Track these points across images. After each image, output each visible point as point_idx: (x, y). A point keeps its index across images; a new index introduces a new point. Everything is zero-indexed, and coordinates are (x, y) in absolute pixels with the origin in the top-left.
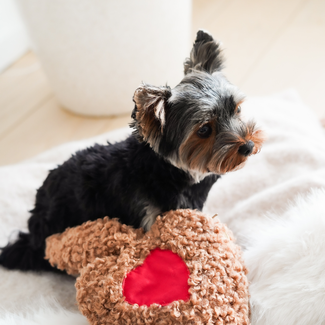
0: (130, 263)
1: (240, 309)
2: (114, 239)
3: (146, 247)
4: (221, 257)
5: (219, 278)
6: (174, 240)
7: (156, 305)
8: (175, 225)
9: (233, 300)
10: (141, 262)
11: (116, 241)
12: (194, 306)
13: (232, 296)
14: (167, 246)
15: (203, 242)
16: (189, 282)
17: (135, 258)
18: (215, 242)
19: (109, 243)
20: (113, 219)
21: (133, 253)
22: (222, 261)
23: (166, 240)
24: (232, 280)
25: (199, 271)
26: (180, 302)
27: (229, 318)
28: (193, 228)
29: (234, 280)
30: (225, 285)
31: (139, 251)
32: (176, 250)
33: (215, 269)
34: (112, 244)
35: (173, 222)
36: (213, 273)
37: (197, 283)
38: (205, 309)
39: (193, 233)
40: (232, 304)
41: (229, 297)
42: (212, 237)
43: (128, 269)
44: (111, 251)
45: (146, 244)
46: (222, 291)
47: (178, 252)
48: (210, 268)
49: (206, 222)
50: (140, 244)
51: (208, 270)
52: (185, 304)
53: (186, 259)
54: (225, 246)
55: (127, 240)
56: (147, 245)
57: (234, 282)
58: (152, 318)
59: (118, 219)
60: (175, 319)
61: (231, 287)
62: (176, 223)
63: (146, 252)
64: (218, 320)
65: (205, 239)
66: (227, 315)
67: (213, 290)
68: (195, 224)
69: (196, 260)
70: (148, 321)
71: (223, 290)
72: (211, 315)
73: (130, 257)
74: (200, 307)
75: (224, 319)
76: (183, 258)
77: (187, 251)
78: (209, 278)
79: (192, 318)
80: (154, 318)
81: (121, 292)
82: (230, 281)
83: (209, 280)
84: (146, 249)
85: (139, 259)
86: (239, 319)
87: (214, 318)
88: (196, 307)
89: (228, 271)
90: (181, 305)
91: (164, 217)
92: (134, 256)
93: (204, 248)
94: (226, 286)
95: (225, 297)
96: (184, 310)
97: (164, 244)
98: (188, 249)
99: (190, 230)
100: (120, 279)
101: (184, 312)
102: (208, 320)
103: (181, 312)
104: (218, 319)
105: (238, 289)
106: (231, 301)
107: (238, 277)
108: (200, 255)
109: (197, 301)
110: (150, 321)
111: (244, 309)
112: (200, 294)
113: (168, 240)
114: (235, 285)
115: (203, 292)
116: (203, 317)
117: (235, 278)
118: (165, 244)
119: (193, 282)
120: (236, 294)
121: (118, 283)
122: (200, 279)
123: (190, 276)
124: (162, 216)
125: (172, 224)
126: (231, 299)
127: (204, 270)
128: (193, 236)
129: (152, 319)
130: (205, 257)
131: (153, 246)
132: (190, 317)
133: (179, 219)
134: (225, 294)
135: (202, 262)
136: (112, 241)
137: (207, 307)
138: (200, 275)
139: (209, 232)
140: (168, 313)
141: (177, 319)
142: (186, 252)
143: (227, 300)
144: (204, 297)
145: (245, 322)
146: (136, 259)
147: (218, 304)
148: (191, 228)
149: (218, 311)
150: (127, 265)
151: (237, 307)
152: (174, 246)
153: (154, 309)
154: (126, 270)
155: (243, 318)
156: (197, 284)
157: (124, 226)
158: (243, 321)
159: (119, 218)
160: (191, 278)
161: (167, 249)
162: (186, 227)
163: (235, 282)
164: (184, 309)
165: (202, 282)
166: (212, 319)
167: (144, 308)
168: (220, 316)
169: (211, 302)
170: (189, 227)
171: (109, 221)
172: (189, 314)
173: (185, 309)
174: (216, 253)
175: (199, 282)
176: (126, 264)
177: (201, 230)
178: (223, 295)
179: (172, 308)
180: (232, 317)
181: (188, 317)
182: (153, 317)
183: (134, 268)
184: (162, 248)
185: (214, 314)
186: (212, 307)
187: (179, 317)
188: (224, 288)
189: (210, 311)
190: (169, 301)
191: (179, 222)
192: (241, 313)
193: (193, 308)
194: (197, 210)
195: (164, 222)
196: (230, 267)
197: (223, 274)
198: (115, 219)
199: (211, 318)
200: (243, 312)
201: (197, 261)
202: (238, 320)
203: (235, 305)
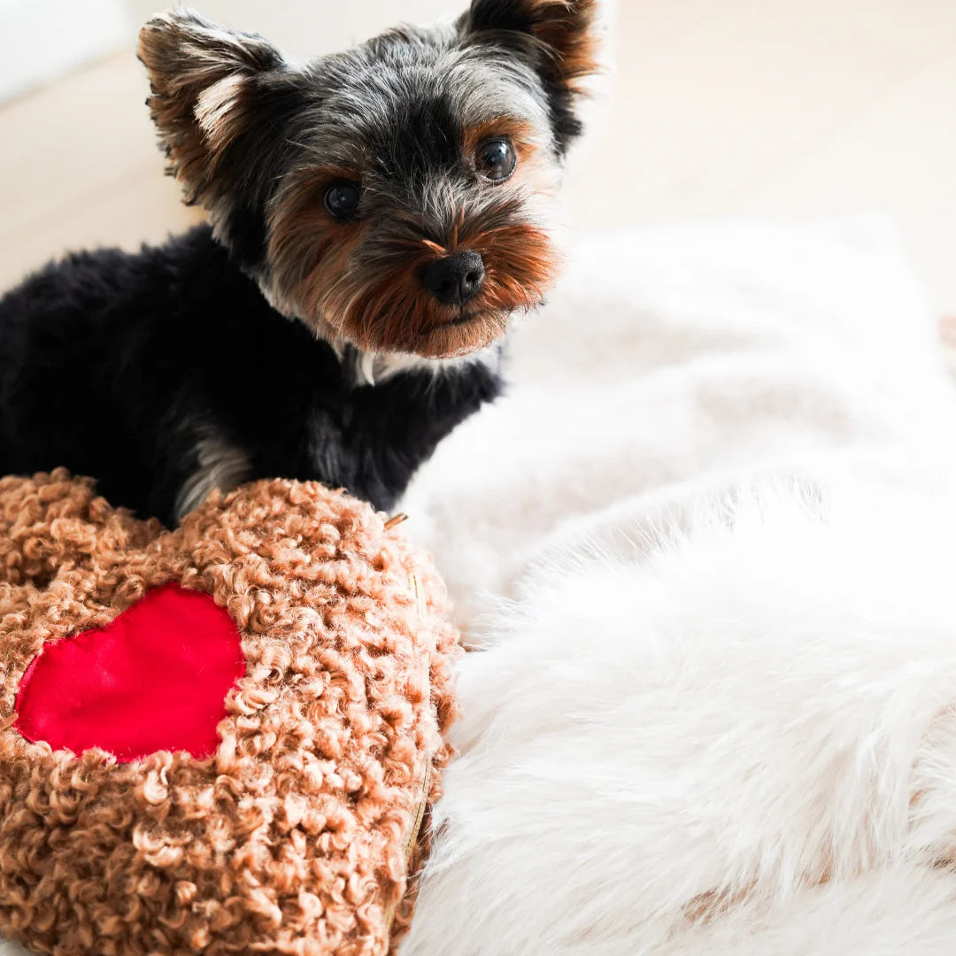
0: (70, 612)
1: (379, 823)
2: (46, 535)
3: (139, 573)
4: (363, 642)
5: (333, 706)
6: (230, 563)
7: (100, 753)
8: (251, 521)
9: (362, 788)
10: (106, 615)
11: (52, 540)
12: (220, 779)
13: (362, 773)
14: (202, 580)
15: (321, 587)
16: (228, 701)
17: (90, 603)
18: (360, 593)
19: (30, 544)
20: (77, 477)
21: (89, 585)
22: (364, 655)
23: (205, 560)
24: (380, 720)
25: (274, 673)
26: (177, 758)
27: (331, 844)
28: (304, 537)
29: (385, 722)
30: (348, 732)
31: (112, 581)
32: (223, 597)
33: (328, 676)
34: (40, 550)
35: (248, 512)
36: (316, 686)
37: (250, 706)
38: (253, 793)
39: (300, 554)
40: (355, 798)
41: (350, 773)
42: (356, 577)
43: (56, 630)
44: (30, 572)
45: (143, 565)
46: (329, 749)
47: (228, 603)
48: (313, 671)
49: (354, 529)
50: (124, 563)
51: (305, 673)
52: (190, 767)
53: (249, 630)
54: (393, 612)
55: (89, 544)
56: (144, 568)
57: (382, 731)
58: (78, 795)
59: (93, 480)
60: (144, 809)
61: (367, 742)
62: (257, 517)
63: (132, 589)
64: (287, 839)
65: (331, 577)
66: (323, 831)
67: (298, 738)
68: (316, 529)
69: (276, 638)
70: (59, 801)
71: (335, 747)
72: (269, 818)
73: (76, 596)
74: (237, 786)
75: (311, 840)
76: (238, 624)
77: (258, 603)
78: (301, 701)
79: (200, 815)
80: (84, 794)
81: (13, 697)
82: (369, 721)
83: (297, 707)
84: (133, 579)
85: (102, 607)
86: (365, 852)
87: (274, 829)
88: (226, 782)
89: (374, 693)
90: (179, 767)
91: (231, 496)
92: (89, 596)
93: (318, 606)
94: (352, 737)
95: (336, 772)
96: (181, 786)
97: (194, 571)
98: (264, 597)
99: (293, 543)
100: (19, 656)
101: (178, 789)
102: (250, 832)
103: (168, 790)
104: (289, 835)
105: (390, 754)
106: (354, 787)
107: (402, 715)
108: (294, 622)
109: (233, 764)
110: (67, 802)
111: (395, 826)
112: (252, 742)
113: (211, 563)
114: (385, 739)
115: (262, 739)
116: (239, 820)
117: (390, 719)
118: (199, 574)
119: (239, 703)
120: (376, 770)
121: (10, 669)
122: (269, 696)
123: (238, 682)
124: (225, 491)
125: (243, 518)
126: (355, 782)
127: (291, 672)
128: (294, 565)
129: (75, 800)
130: (311, 632)
131: (159, 574)
132: (197, 809)
133: (271, 506)
134: (338, 761)
135: (294, 646)
136: (40, 539)
137: (260, 790)
138: (273, 685)
139: (352, 559)
140: (126, 786)
141: (149, 809)
142: (253, 606)
143: (337, 782)
144: (265, 756)
145: (385, 867)
146: (95, 606)
147: (303, 787)
148: (300, 539)
149: (297, 810)
150: (56, 618)
151: (371, 812)
152: (223, 582)
153: (92, 767)
154: (46, 632)
155: (386, 853)
156: (253, 712)
157: (99, 504)
158: (379, 864)
159: (96, 477)
160: (238, 689)
161: (199, 590)
162: (282, 532)
163: (391, 732)
164: (183, 781)
165: (272, 708)
166: (268, 833)
167: (64, 757)
168: (300, 827)
169: (281, 777)
170: (294, 533)
171: (64, 481)
172: (195, 801)
173: (188, 782)
174: (351, 627)
175: (261, 707)
176: (54, 613)
177: (331, 550)
178: (332, 763)
179: (145, 773)
180: (341, 841)
181: (188, 809)
182: (81, 792)
183: (78, 633)
184: (186, 585)
185: (280, 815)
186: (279, 795)
187: (159, 804)
188: (340, 741)
189: (268, 803)
190: (144, 748)
191: (268, 515)
192: (379, 834)
193: (213, 783)
194: (345, 493)
195: (223, 507)
196: (383, 681)
197: (352, 697)
198: (86, 479)
199: (265, 828)
200: (388, 834)
201: (278, 641)
202: (359, 856)
203: (365, 804)
